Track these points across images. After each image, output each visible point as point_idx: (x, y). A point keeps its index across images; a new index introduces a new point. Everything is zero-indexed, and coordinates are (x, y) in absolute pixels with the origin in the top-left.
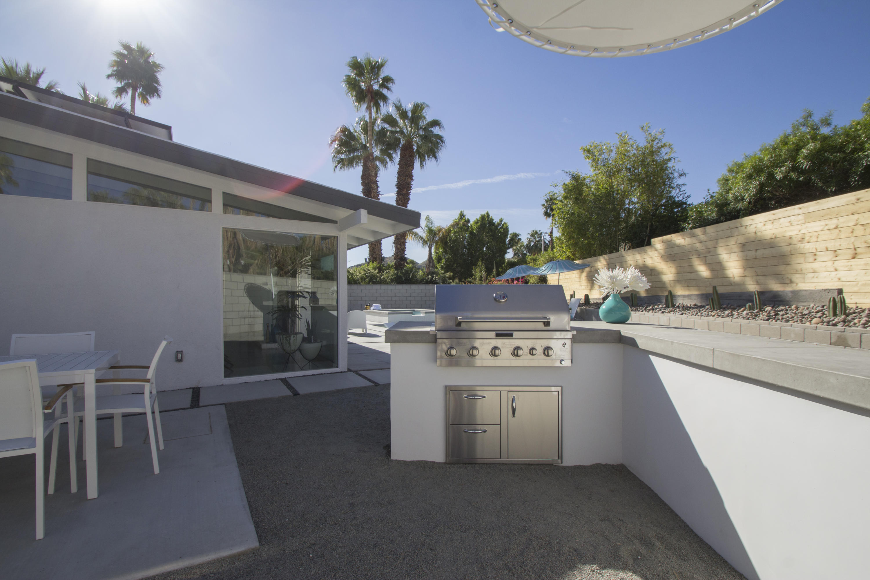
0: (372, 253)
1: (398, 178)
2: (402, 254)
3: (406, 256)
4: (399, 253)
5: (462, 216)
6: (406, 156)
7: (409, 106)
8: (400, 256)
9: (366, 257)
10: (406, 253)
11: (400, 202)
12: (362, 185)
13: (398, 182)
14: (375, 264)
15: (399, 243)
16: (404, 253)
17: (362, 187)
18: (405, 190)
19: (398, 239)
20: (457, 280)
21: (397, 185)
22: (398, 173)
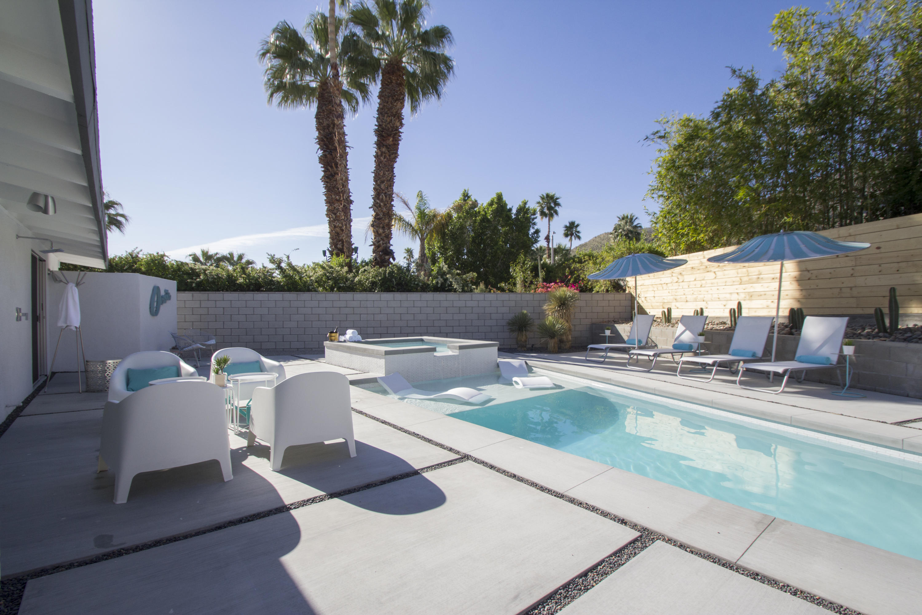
0: (335, 241)
1: (378, 119)
2: (386, 243)
3: (391, 248)
4: (381, 242)
5: (466, 196)
6: (391, 82)
8: (382, 246)
9: (326, 249)
10: (392, 242)
11: (382, 158)
12: (318, 129)
13: (379, 126)
14: (342, 259)
15: (381, 225)
16: (389, 243)
17: (317, 134)
18: (391, 139)
19: (379, 219)
20: (482, 286)
21: (376, 131)
22: (378, 111)
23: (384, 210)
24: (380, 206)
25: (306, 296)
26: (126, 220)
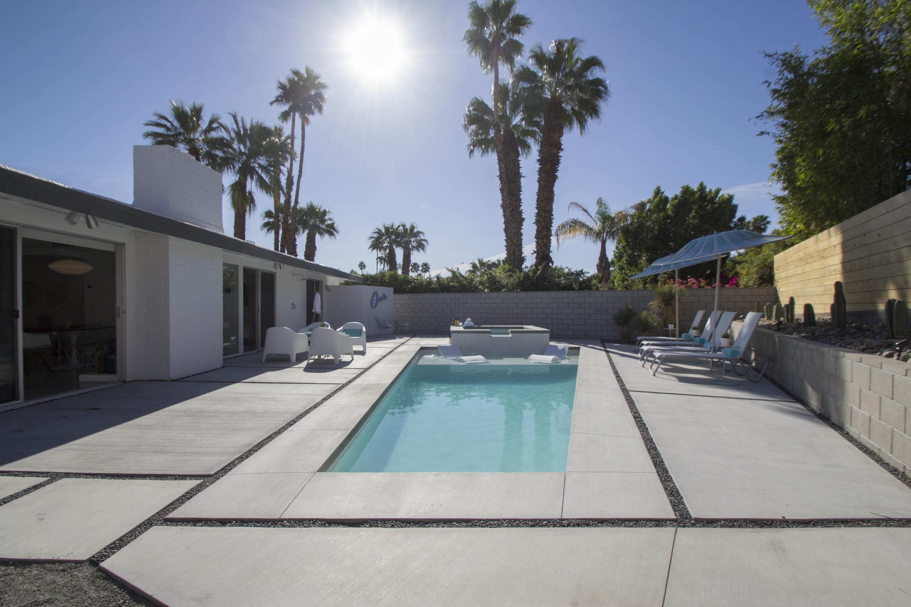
0: (509, 252)
5: (657, 192)
7: (550, 48)
8: (543, 253)
13: (541, 156)
14: (506, 266)
16: (548, 250)
23: (543, 223)
24: (540, 221)
25: (469, 295)
26: (427, 243)
